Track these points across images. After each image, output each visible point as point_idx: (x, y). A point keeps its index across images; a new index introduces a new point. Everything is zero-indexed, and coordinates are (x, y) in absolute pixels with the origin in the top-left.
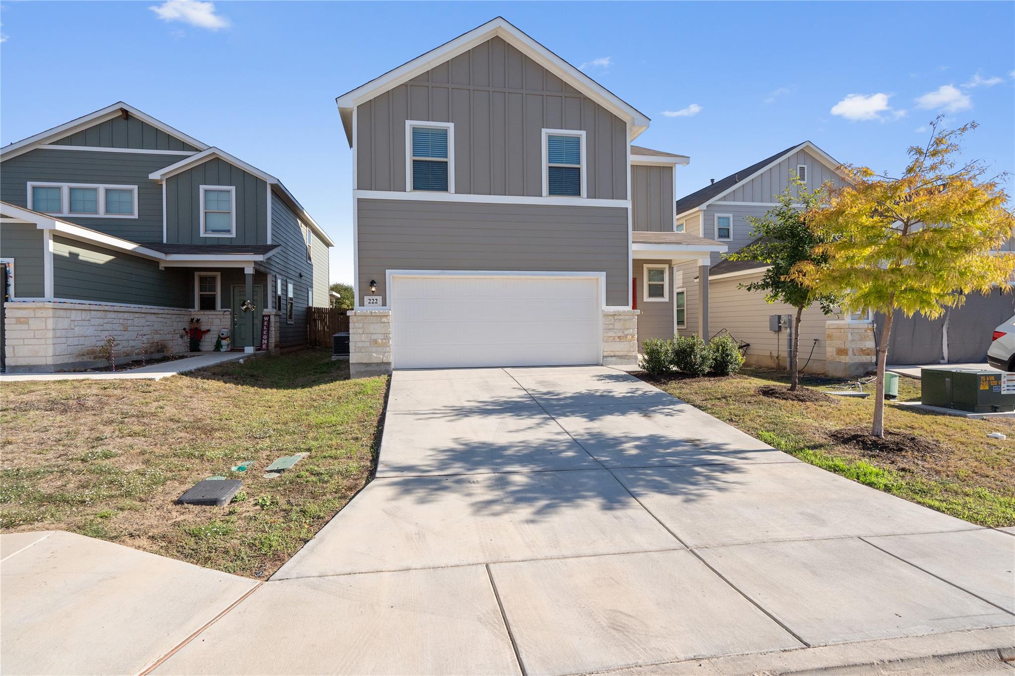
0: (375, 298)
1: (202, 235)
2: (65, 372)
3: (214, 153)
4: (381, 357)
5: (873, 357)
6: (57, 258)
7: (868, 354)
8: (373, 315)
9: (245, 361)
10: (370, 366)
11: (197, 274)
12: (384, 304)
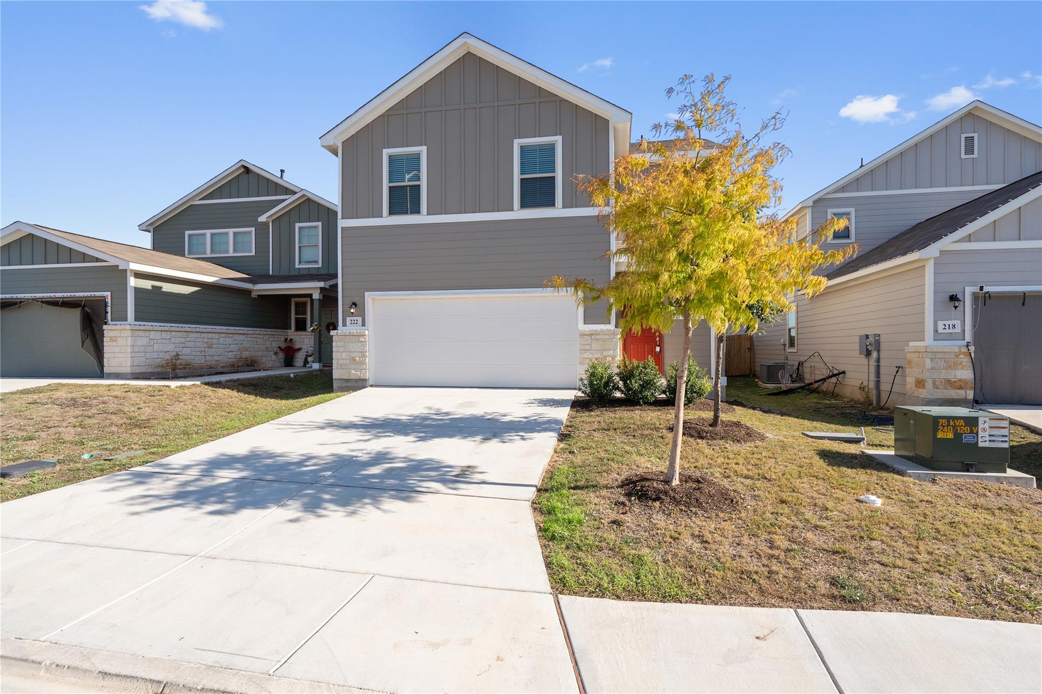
0: (355, 318)
1: (297, 266)
2: (139, 378)
3: (304, 195)
4: (359, 373)
5: (968, 392)
6: (137, 290)
7: (961, 388)
8: (352, 334)
9: (294, 376)
10: (350, 382)
11: (293, 300)
12: (364, 325)
